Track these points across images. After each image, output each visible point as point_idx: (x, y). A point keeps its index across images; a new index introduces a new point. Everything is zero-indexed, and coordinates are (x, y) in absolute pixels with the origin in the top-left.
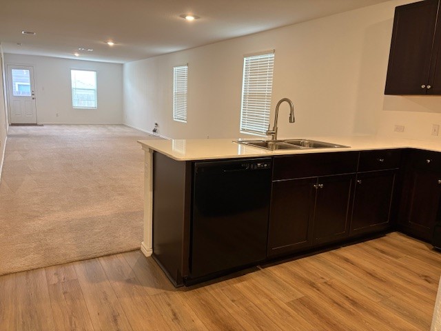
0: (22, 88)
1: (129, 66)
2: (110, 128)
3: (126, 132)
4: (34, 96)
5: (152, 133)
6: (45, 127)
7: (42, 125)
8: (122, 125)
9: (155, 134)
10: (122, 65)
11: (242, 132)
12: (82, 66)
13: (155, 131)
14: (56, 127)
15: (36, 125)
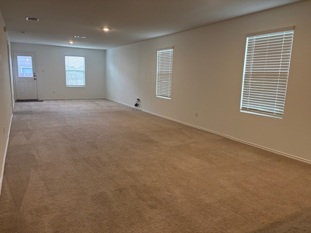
0: (25, 70)
1: (111, 51)
2: (97, 102)
3: (112, 107)
4: (35, 77)
5: (134, 107)
6: (44, 103)
7: (42, 101)
8: (105, 99)
9: (136, 108)
10: (105, 51)
11: (241, 111)
12: (75, 52)
13: (136, 105)
14: (53, 102)
15: (36, 100)
